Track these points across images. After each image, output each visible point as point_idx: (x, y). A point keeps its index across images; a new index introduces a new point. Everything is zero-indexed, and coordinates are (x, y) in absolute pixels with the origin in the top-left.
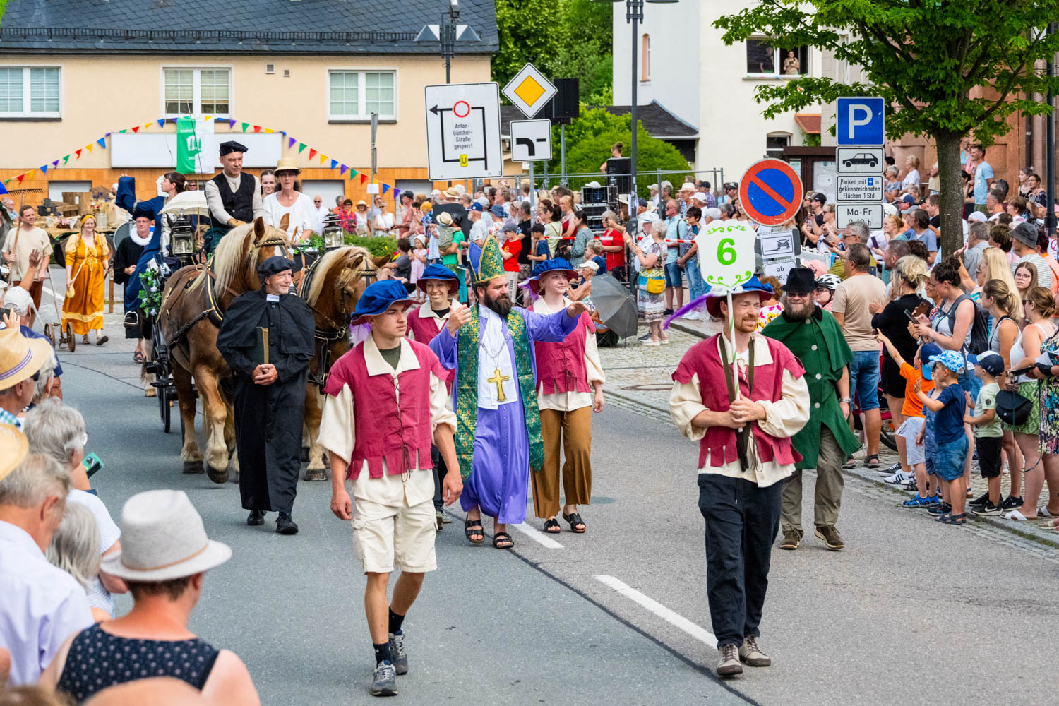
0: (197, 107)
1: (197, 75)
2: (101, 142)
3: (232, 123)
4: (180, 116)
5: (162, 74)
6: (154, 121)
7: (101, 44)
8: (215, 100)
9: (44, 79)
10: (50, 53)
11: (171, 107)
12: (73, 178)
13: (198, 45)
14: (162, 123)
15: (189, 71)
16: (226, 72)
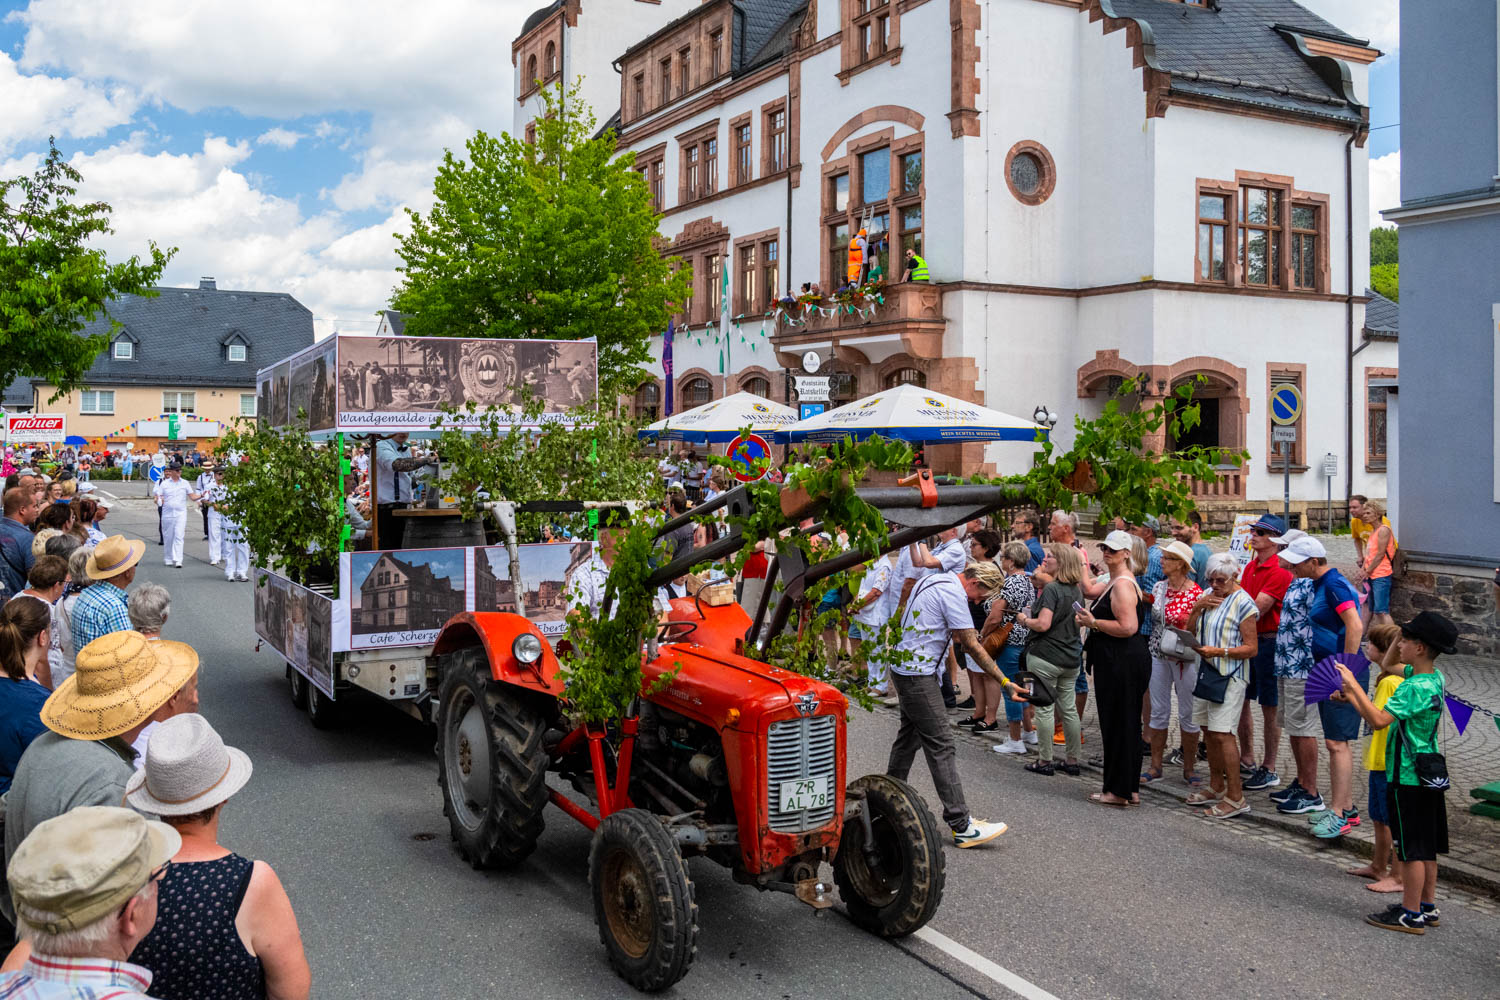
0: (179, 410)
1: (179, 396)
2: (133, 425)
3: (195, 417)
4: (171, 414)
5: (162, 396)
6: (158, 416)
7: (134, 381)
8: (187, 406)
9: (106, 396)
10: (110, 385)
11: (166, 410)
12: (118, 440)
13: (180, 382)
14: (162, 417)
15: (176, 394)
16: (193, 394)
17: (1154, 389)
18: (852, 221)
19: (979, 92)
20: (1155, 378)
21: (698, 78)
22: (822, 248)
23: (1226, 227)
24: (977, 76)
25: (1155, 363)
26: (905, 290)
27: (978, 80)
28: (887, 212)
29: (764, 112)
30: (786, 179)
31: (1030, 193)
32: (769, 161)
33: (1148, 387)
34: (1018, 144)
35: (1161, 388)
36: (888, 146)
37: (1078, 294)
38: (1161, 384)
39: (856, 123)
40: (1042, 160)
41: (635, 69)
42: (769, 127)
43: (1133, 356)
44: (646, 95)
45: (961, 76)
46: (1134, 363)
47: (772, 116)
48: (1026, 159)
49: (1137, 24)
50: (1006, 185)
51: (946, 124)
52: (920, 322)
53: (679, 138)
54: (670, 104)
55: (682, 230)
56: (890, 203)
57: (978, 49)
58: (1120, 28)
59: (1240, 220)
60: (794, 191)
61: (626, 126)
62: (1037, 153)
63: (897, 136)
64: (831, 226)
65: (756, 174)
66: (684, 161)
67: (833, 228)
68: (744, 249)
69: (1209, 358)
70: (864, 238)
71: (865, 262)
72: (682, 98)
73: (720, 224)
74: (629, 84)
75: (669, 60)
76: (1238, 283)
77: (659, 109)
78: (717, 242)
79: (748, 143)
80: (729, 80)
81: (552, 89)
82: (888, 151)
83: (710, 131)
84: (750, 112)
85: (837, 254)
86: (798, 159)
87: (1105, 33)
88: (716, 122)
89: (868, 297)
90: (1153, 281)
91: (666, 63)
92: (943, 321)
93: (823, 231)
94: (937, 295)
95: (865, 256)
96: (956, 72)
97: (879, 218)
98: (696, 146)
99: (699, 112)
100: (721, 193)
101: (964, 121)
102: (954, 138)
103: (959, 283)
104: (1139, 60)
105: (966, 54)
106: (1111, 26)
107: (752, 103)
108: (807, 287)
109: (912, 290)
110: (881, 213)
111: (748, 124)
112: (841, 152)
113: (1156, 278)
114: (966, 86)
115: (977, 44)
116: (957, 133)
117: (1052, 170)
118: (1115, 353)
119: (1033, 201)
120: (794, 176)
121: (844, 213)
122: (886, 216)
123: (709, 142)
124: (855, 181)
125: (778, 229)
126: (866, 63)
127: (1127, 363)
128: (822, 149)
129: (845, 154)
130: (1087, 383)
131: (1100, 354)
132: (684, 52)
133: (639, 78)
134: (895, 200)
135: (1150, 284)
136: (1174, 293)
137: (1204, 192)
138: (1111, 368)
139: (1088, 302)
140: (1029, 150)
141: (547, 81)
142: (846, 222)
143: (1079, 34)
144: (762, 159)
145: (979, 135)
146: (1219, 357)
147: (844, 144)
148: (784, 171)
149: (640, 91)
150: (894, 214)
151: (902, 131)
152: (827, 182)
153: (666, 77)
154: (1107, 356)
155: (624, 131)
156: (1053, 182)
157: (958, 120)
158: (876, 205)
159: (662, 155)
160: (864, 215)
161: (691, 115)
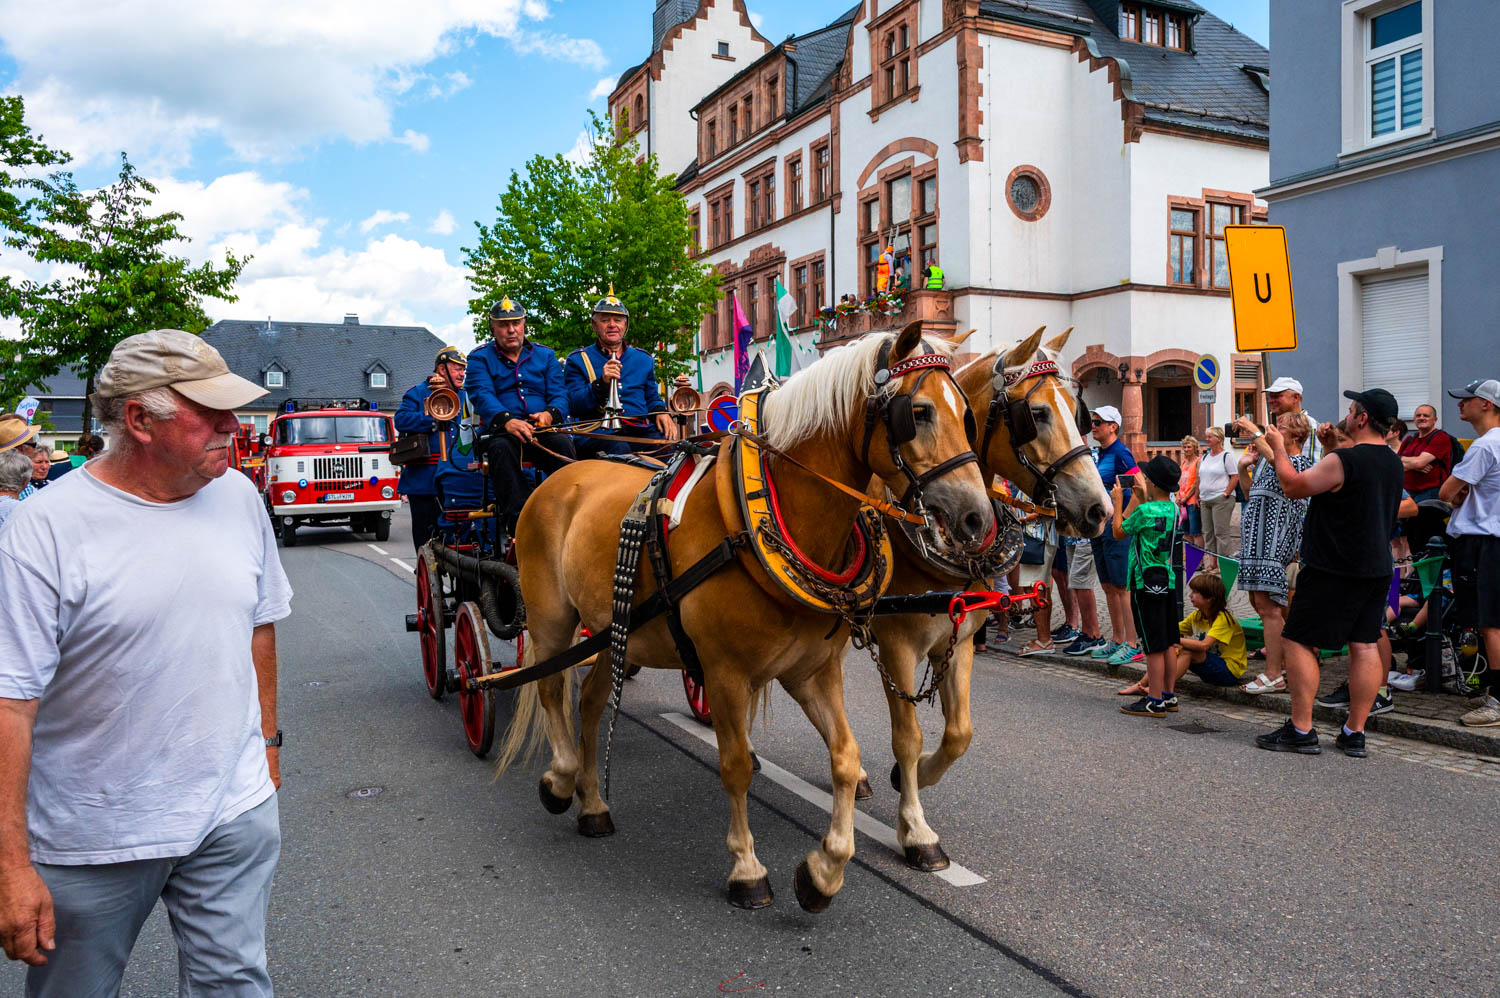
17: (1133, 377)
18: (882, 240)
19: (982, 123)
20: (1134, 366)
21: (759, 123)
22: (859, 265)
23: (1195, 238)
24: (980, 109)
25: (1133, 354)
26: (921, 296)
27: (981, 112)
28: (910, 231)
29: (812, 148)
30: (830, 207)
31: (1029, 211)
32: (817, 192)
33: (1127, 375)
34: (1018, 168)
35: (1138, 376)
36: (909, 173)
37: (1070, 298)
38: (1139, 373)
39: (884, 154)
40: (1039, 182)
41: (708, 117)
42: (817, 162)
43: (1116, 350)
44: (718, 140)
45: (966, 108)
46: (1116, 355)
47: (819, 152)
48: (1025, 183)
49: (1116, 62)
50: (1007, 205)
51: (955, 151)
52: (933, 323)
53: (745, 175)
54: (736, 146)
55: (748, 256)
56: (912, 222)
57: (981, 86)
58: (1103, 65)
59: (1207, 232)
60: (836, 216)
61: (702, 167)
62: (1034, 176)
63: (916, 165)
64: (866, 245)
65: (806, 204)
66: (749, 194)
67: (868, 247)
68: (798, 269)
69: (1180, 350)
70: (891, 254)
71: (891, 274)
72: (745, 140)
73: (778, 248)
74: (704, 130)
75: (736, 106)
76: (1205, 285)
77: (728, 151)
78: (776, 265)
79: (800, 178)
80: (783, 122)
81: (641, 137)
82: (909, 178)
83: (769, 167)
84: (801, 150)
85: (870, 268)
86: (839, 189)
87: (1091, 71)
88: (773, 160)
89: (891, 303)
90: (1131, 284)
91: (733, 109)
92: (955, 323)
93: (859, 250)
94: (949, 300)
95: (891, 269)
96: (962, 106)
97: (905, 237)
98: (758, 182)
99: (760, 151)
100: (779, 221)
101: (969, 148)
102: (961, 163)
103: (966, 289)
104: (1118, 94)
105: (970, 90)
106: (1096, 65)
107: (802, 141)
108: (845, 298)
109: (927, 295)
110: (905, 232)
111: (799, 161)
112: (873, 180)
113: (1133, 281)
114: (970, 118)
115: (980, 81)
116: (964, 159)
117: (1048, 191)
118: (1101, 347)
119: (1031, 218)
120: (836, 202)
121: (877, 233)
122: (910, 235)
123: (769, 177)
124: (885, 206)
125: (824, 251)
126: (892, 101)
127: (1110, 355)
128: (857, 180)
129: (876, 182)
130: (1080, 375)
131: (1089, 349)
132: (748, 99)
133: (712, 124)
134: (915, 220)
135: (1128, 286)
136: (1149, 295)
137: (1176, 207)
138: (1097, 360)
139: (1078, 304)
140: (1027, 174)
141: (637, 130)
142: (877, 242)
143: (1071, 73)
144: (811, 190)
145: (982, 160)
146: (1189, 349)
147: (875, 174)
148: (827, 199)
149: (713, 136)
150: (915, 233)
151: (921, 159)
152: (862, 206)
153: (734, 122)
154: (1095, 351)
155: (701, 172)
156: (1048, 201)
157: (963, 147)
158: (900, 225)
159: (731, 191)
160: (891, 235)
161: (754, 154)
